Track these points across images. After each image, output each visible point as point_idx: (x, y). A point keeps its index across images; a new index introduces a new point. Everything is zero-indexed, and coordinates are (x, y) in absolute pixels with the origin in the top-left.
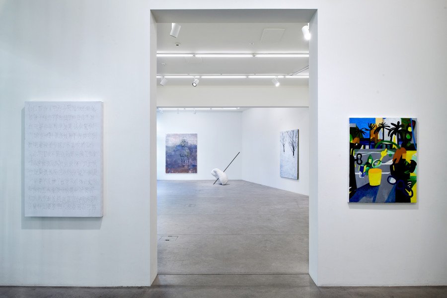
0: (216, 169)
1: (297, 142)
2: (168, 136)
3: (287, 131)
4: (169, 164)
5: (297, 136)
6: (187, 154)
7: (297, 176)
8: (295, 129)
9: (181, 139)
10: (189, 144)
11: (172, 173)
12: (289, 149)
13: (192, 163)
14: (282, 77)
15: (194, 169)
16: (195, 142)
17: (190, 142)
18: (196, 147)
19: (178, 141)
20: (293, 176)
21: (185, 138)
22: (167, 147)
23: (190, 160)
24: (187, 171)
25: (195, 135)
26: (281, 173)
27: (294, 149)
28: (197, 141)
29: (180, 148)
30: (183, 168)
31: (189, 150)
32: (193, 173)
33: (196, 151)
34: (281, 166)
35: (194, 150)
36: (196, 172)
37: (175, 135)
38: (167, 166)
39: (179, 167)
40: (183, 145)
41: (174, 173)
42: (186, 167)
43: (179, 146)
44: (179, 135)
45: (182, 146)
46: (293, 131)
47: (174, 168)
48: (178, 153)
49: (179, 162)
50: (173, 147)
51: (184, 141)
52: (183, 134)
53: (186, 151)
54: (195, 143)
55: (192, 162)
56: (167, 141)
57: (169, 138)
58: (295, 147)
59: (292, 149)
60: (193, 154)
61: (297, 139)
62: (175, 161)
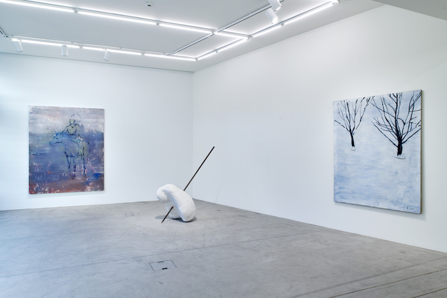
0: (170, 187)
1: (416, 121)
2: (36, 111)
3: (367, 97)
4: (39, 174)
6: (81, 151)
9: (67, 118)
10: (86, 131)
11: (45, 192)
13: (92, 171)
15: (98, 181)
16: (101, 126)
17: (88, 125)
18: (101, 137)
19: (60, 124)
20: (396, 203)
21: (77, 118)
22: (31, 135)
23: (89, 164)
24: (81, 187)
25: (100, 113)
26: (337, 194)
28: (103, 124)
29: (65, 139)
30: (72, 182)
31: (85, 143)
32: (96, 190)
33: (102, 146)
34: (340, 179)
35: (96, 142)
36: (102, 188)
37: (53, 111)
38: (31, 178)
39: (62, 178)
40: (72, 131)
41: (50, 192)
42: (79, 179)
43: (62, 133)
44: (61, 111)
45: (71, 133)
47: (49, 181)
48: (60, 149)
49: (64, 168)
50: (48, 136)
51: (75, 124)
52: (72, 109)
53: (80, 145)
54: (100, 128)
55: (93, 168)
56: (32, 121)
57: (39, 116)
59: (394, 138)
60: (95, 151)
62: (53, 167)
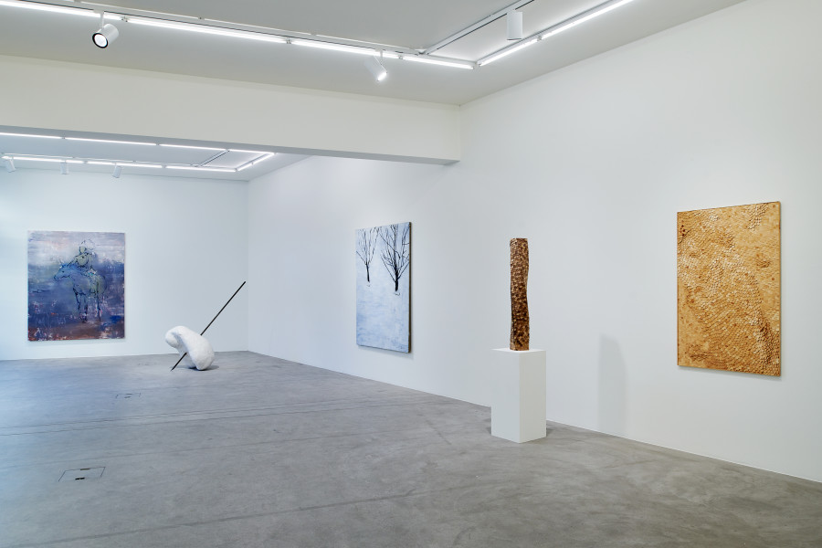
1: (406, 255)
2: (36, 237)
3: (378, 226)
4: (40, 316)
5: (407, 241)
6: (94, 287)
7: (407, 343)
8: (401, 221)
9: (76, 245)
10: (101, 261)
11: (48, 339)
12: (382, 273)
13: (108, 312)
14: (394, 56)
15: (116, 326)
16: (120, 255)
17: (105, 254)
18: (121, 269)
19: (67, 253)
20: (394, 343)
21: (89, 245)
22: (31, 267)
23: (105, 304)
24: (94, 333)
25: (120, 238)
26: (358, 335)
27: (397, 274)
28: (123, 253)
29: (73, 271)
30: (82, 326)
31: (99, 277)
32: (114, 337)
33: (122, 280)
34: (360, 318)
35: (114, 276)
36: (122, 335)
37: (58, 236)
38: (31, 321)
39: (70, 322)
40: (82, 262)
41: (55, 338)
42: (92, 322)
43: (70, 265)
44: (70, 236)
45: (82, 265)
46: (395, 228)
47: (53, 325)
48: (66, 285)
49: (72, 308)
50: (51, 269)
51: (86, 253)
52: (82, 234)
53: (93, 279)
54: (118, 258)
55: (110, 309)
56: (32, 251)
57: (40, 243)
58: (399, 269)
59: (393, 273)
60: (112, 287)
61: (407, 247)
62: (59, 308)
